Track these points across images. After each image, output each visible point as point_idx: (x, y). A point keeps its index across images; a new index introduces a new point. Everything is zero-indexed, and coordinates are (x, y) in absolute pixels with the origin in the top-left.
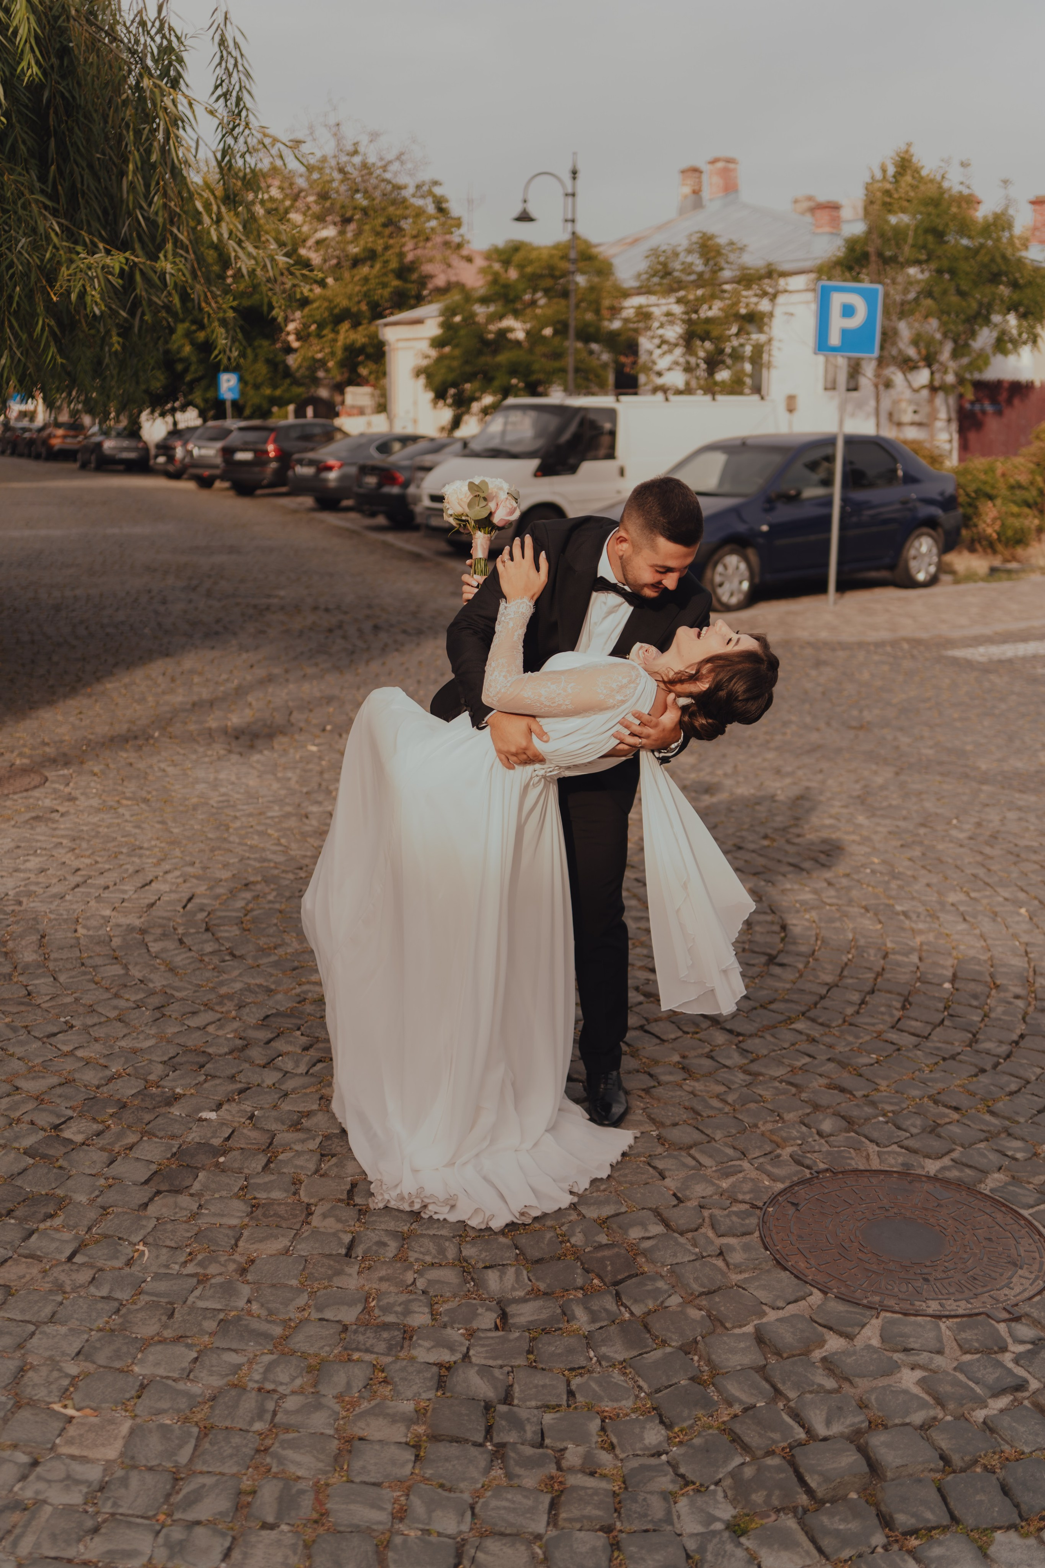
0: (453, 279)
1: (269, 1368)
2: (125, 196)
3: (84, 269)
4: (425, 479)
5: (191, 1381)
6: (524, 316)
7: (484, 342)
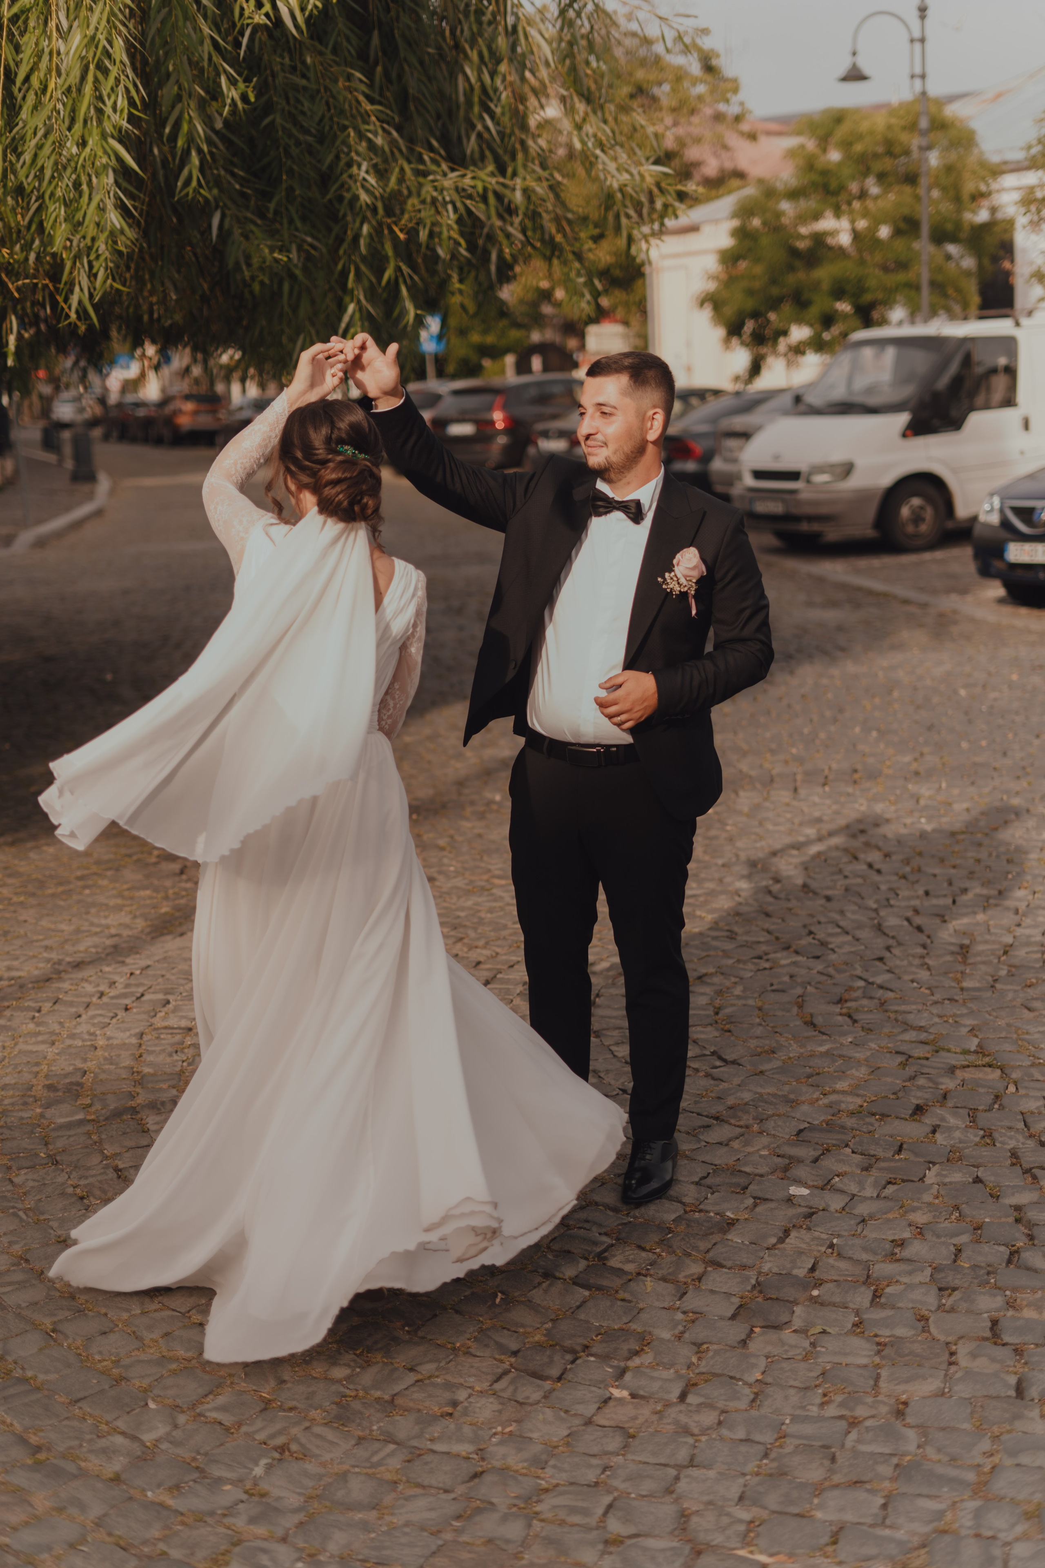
0: (728, 165)
1: (978, 1514)
2: (462, 99)
3: (435, 194)
4: (741, 449)
5: (890, 1527)
6: (851, 212)
7: (794, 253)
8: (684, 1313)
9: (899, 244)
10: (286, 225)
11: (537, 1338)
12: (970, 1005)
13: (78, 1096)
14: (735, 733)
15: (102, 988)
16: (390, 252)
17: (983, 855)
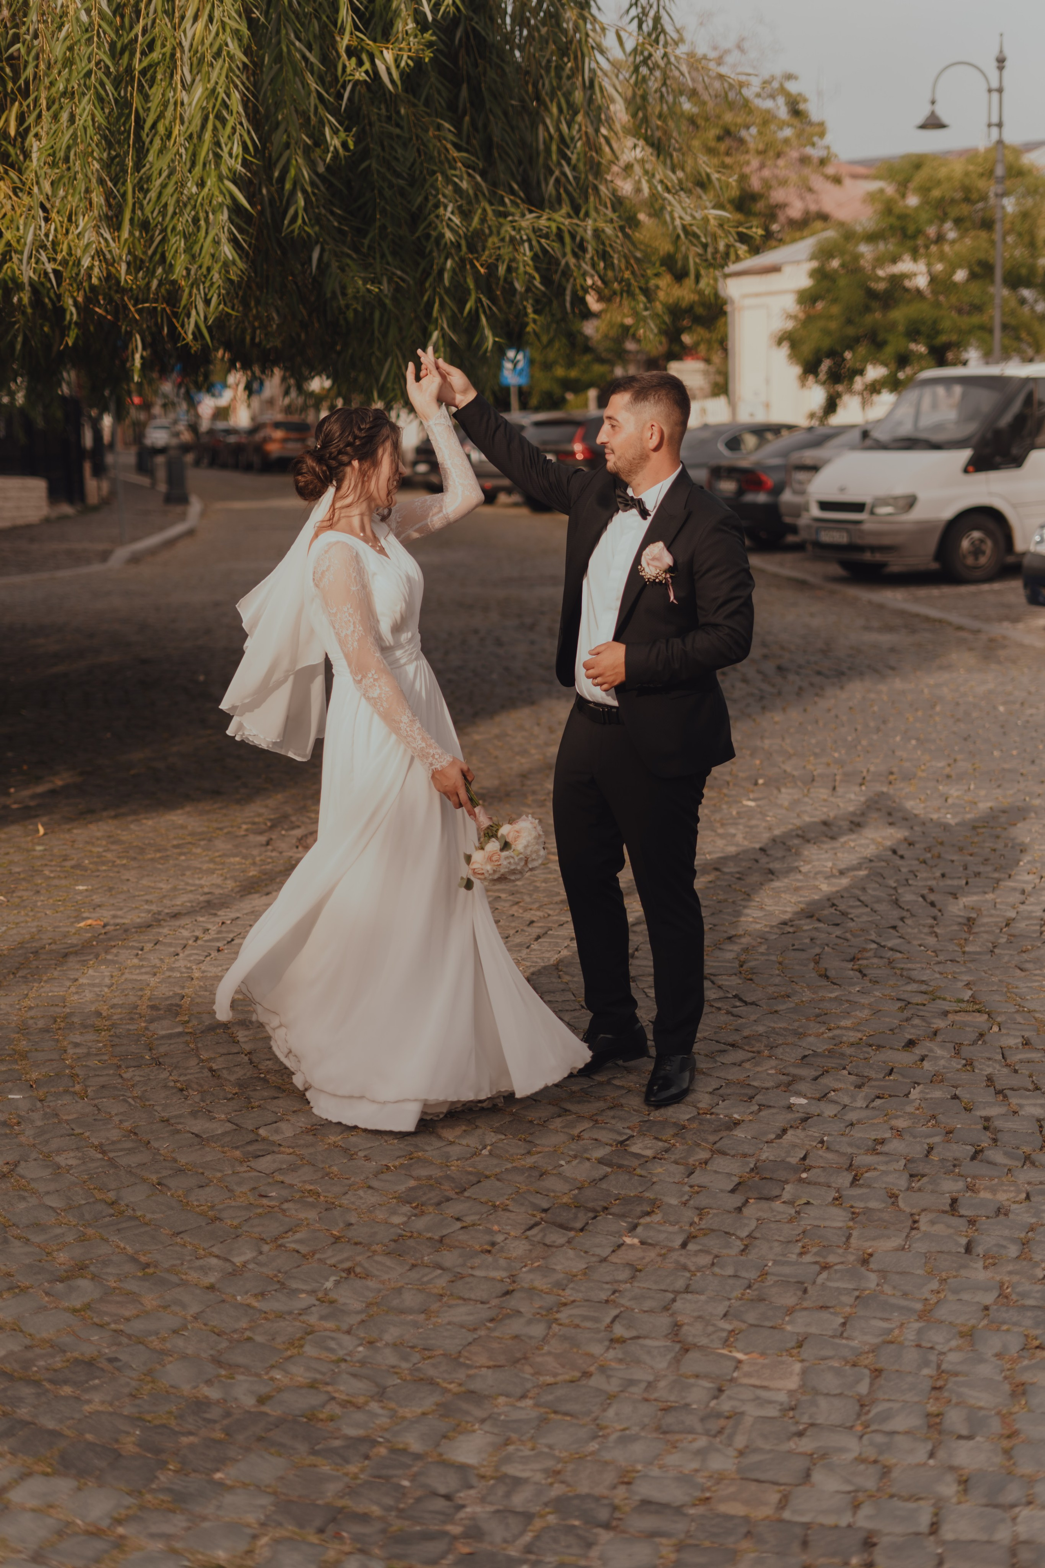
0: (813, 207)
1: (920, 1332)
2: (541, 147)
3: (513, 233)
4: (809, 481)
5: (847, 1338)
6: (928, 256)
7: (872, 294)
8: (691, 1187)
9: (975, 288)
10: (378, 260)
11: (565, 1200)
12: (969, 965)
13: (177, 1014)
14: (783, 739)
15: (197, 933)
16: (472, 285)
17: (1000, 845)
